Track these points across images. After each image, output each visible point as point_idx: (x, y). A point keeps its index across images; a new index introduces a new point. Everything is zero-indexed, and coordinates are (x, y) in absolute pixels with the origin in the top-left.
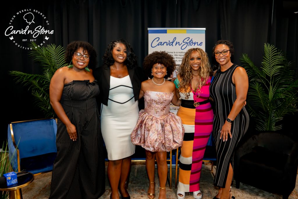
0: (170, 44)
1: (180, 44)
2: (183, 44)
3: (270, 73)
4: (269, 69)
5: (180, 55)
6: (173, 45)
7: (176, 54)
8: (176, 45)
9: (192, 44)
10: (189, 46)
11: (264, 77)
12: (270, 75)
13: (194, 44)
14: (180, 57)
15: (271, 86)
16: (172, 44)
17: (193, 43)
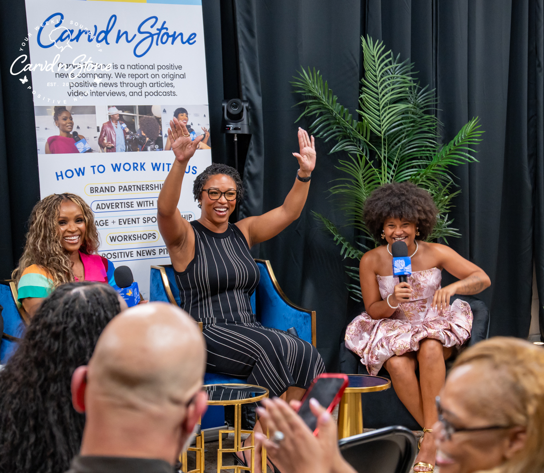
0: (100, 39)
1: (129, 39)
2: (140, 37)
3: (379, 126)
4: (377, 113)
5: (132, 76)
6: (109, 42)
7: (119, 71)
8: (117, 42)
9: (165, 37)
10: (157, 44)
11: (366, 138)
12: (380, 132)
13: (170, 39)
14: (133, 80)
15: (383, 163)
16: (105, 38)
17: (169, 36)
